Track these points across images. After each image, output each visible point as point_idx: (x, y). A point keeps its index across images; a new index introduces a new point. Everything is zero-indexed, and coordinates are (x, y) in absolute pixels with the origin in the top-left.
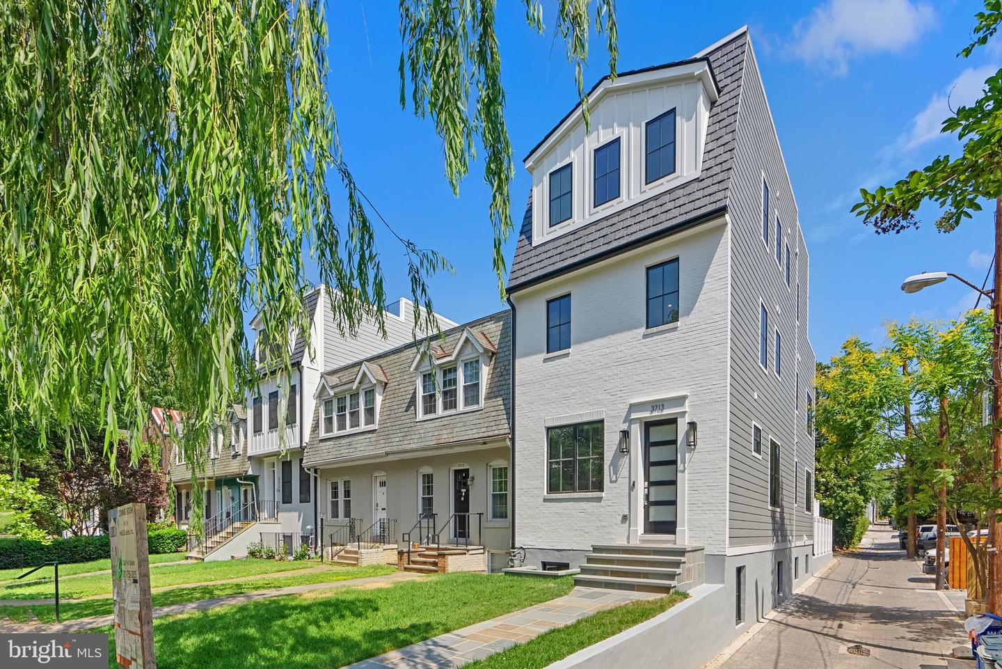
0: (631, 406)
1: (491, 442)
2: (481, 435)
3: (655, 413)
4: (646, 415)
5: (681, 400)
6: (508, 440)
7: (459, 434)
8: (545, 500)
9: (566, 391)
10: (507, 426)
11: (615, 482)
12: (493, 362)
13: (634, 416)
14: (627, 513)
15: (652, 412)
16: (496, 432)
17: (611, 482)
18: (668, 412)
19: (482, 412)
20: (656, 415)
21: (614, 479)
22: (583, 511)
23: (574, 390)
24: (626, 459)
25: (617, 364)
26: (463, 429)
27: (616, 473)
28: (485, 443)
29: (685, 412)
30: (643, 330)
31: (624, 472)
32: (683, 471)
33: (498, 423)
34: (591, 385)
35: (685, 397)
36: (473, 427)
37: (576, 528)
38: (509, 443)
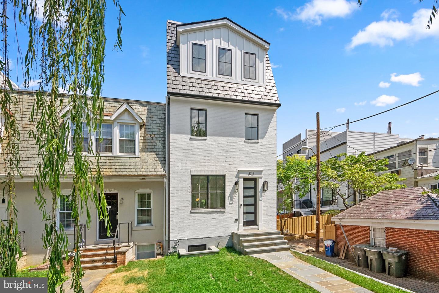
0: (239, 171)
1: (149, 178)
2: (141, 173)
3: (250, 176)
4: (246, 176)
5: (260, 172)
6: (165, 178)
7: (117, 170)
8: (191, 213)
9: (204, 158)
10: (162, 170)
11: (232, 204)
12: (143, 130)
13: (241, 175)
14: (237, 218)
15: (249, 175)
16: (154, 173)
17: (230, 204)
18: (255, 176)
19: (139, 159)
20: (251, 176)
21: (231, 203)
22: (215, 218)
23: (209, 158)
24: (237, 194)
25: (232, 151)
26: (122, 167)
27: (232, 200)
28: (143, 179)
29: (262, 177)
30: (243, 139)
31: (236, 199)
32: (262, 200)
33: (154, 167)
34: (218, 158)
35: (262, 171)
36: (132, 167)
37: (211, 226)
38: (165, 180)
